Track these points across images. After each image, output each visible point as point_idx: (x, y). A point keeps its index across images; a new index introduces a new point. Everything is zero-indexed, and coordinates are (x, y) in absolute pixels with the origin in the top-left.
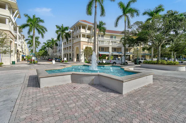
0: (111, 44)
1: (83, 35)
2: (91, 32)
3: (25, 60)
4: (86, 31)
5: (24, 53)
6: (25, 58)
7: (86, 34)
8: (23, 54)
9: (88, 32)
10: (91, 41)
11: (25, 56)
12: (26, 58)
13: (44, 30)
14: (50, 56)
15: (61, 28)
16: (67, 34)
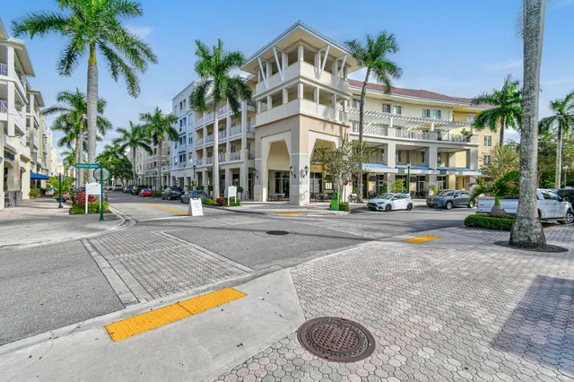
0: (392, 133)
1: (306, 87)
2: (333, 81)
3: (43, 192)
4: (318, 76)
5: (39, 166)
6: (43, 184)
7: (319, 87)
8: (35, 171)
9: (326, 79)
10: (334, 116)
11: (46, 178)
12: (48, 186)
13: (142, 56)
14: (140, 177)
15: (209, 58)
16: (236, 86)
